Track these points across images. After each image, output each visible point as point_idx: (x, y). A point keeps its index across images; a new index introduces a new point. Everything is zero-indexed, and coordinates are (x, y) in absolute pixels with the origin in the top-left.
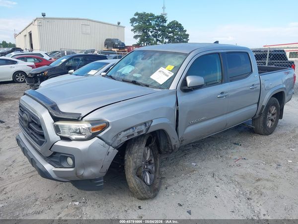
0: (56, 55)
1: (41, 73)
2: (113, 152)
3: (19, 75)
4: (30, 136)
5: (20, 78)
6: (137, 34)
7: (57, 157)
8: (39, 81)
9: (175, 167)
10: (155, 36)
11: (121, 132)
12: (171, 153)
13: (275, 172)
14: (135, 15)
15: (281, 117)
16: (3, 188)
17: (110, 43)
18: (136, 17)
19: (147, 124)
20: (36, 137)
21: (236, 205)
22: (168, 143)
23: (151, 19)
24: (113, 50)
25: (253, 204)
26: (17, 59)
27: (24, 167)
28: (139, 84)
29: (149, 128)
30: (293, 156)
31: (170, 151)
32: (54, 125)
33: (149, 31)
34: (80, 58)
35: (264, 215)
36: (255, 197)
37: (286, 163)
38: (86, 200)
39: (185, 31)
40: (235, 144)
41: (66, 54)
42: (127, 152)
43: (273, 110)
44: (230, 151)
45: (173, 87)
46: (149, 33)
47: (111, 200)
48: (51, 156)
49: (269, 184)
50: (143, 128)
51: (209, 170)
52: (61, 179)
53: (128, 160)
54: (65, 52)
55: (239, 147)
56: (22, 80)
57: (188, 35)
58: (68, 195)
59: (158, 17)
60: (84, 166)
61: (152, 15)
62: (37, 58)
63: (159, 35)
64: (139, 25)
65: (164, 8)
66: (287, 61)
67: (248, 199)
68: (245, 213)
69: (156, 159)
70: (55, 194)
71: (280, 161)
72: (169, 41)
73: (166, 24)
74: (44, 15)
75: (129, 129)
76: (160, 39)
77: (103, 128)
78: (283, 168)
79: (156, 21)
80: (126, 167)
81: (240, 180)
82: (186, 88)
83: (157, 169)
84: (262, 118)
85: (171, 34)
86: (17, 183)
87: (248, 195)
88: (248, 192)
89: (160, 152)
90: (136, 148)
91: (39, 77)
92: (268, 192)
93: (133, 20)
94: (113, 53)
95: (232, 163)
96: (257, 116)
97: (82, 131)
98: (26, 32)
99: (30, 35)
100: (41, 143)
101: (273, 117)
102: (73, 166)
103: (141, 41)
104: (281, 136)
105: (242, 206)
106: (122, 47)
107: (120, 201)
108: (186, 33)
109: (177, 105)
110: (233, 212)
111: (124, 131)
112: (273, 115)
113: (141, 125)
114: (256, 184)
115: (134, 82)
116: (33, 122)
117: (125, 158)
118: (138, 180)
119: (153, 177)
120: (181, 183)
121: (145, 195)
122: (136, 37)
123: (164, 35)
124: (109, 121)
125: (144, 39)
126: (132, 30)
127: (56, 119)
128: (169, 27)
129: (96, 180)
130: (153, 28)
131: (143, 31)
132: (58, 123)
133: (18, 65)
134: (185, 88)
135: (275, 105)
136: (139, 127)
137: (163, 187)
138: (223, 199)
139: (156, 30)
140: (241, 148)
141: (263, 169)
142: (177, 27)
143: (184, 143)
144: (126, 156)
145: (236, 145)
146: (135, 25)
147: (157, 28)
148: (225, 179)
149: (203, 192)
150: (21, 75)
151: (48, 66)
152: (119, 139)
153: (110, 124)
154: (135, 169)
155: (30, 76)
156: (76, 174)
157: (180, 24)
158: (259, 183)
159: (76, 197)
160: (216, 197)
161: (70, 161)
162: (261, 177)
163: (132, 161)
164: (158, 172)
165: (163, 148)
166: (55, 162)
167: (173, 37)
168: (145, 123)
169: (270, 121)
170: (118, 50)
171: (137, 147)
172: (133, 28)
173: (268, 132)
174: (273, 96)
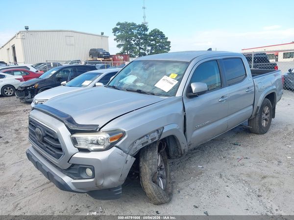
0: (42, 67)
1: (31, 86)
2: (131, 160)
3: (7, 89)
4: (44, 150)
5: (9, 92)
6: (120, 43)
7: (76, 169)
8: (30, 94)
9: (182, 171)
10: (138, 44)
11: (136, 141)
12: (180, 157)
13: (278, 169)
14: (118, 25)
15: (273, 116)
16: (16, 203)
17: (94, 53)
18: (118, 27)
19: (159, 131)
20: (51, 150)
21: (248, 202)
22: (177, 148)
23: (133, 29)
24: (98, 59)
25: (264, 201)
26: (4, 72)
27: (33, 181)
28: (144, 93)
29: (161, 135)
30: (290, 152)
31: (180, 156)
32: (72, 138)
33: (131, 40)
34: (70, 70)
35: (277, 210)
36: (265, 194)
37: (286, 160)
38: (103, 209)
39: (167, 38)
40: (234, 144)
41: (52, 66)
42: (141, 159)
43: (267, 110)
44: (231, 152)
45: (179, 94)
46: (132, 41)
47: (128, 207)
48: (69, 168)
49: (275, 181)
50: (156, 135)
51: (216, 172)
52: (80, 190)
53: (143, 167)
54: (52, 64)
55: (239, 147)
56: (10, 93)
57: (169, 42)
58: (83, 206)
59: (140, 26)
60: (104, 175)
61: (134, 24)
62: (25, 72)
63: (142, 44)
64: (121, 34)
65: (144, 17)
66: (268, 63)
67: (259, 196)
68: (258, 209)
69: (166, 164)
70: (70, 206)
71: (280, 158)
72: (152, 48)
73: (148, 33)
74: (27, 28)
75: (143, 137)
76: (143, 47)
77: (120, 138)
78: (284, 164)
79: (138, 30)
80: (142, 174)
81: (247, 179)
82: (192, 94)
83: (168, 174)
84: (257, 118)
85: (154, 42)
86: (29, 198)
87: (257, 192)
88: (257, 190)
89: (169, 157)
90: (149, 155)
91: (30, 90)
92: (276, 188)
93: (115, 30)
94: (99, 63)
95: (236, 163)
96: (253, 116)
97: (100, 141)
98: (10, 46)
99: (14, 48)
100: (58, 157)
101: (266, 117)
102: (93, 177)
103: (124, 50)
104: (275, 134)
105: (254, 204)
106: (107, 56)
107: (136, 207)
108: (168, 40)
109: (184, 111)
110: (247, 210)
111: (139, 139)
112: (266, 115)
113: (154, 132)
114: (263, 181)
115: (139, 91)
116: (47, 135)
117: (141, 166)
118: (155, 186)
119: (165, 182)
120: (192, 186)
121: (162, 200)
122: (119, 46)
123: (147, 43)
124: (125, 130)
125: (127, 48)
126: (115, 40)
127: (73, 132)
128: (151, 35)
129: (115, 188)
130: (136, 36)
131: (126, 40)
132: (75, 136)
133: (6, 79)
134: (190, 94)
135: (268, 105)
136: (152, 134)
137: (175, 191)
138: (235, 198)
139: (138, 38)
140: (241, 148)
141: (266, 166)
142: (158, 35)
143: (192, 147)
144: (141, 163)
145: (236, 146)
146: (117, 34)
147: (139, 37)
148: (232, 178)
149: (215, 192)
150: (10, 89)
151: (38, 79)
152: (134, 147)
153: (127, 133)
154: (151, 175)
155: (20, 89)
156: (96, 184)
157: (161, 32)
158: (265, 180)
159: (92, 208)
160: (228, 196)
161: (89, 172)
162: (266, 175)
163: (148, 168)
164: (168, 177)
165: (172, 153)
166: (73, 174)
167: (155, 45)
168: (157, 130)
169: (264, 121)
170: (103, 59)
171: (151, 154)
172: (115, 37)
173: (263, 131)
174: (266, 97)
